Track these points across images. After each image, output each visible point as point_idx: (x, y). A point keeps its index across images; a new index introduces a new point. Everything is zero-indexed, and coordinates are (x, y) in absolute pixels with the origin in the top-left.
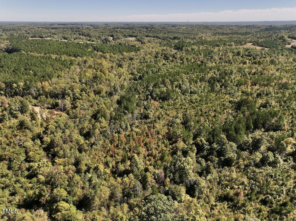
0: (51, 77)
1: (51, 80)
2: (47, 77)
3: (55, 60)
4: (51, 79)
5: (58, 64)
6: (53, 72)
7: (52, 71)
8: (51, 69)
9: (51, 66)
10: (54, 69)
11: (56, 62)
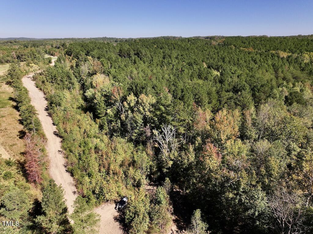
0: (263, 96)
1: (256, 106)
2: (247, 95)
3: (285, 61)
4: (257, 104)
5: (292, 68)
6: (274, 83)
7: (271, 80)
8: (269, 76)
9: (271, 70)
10: (277, 78)
11: (287, 65)
